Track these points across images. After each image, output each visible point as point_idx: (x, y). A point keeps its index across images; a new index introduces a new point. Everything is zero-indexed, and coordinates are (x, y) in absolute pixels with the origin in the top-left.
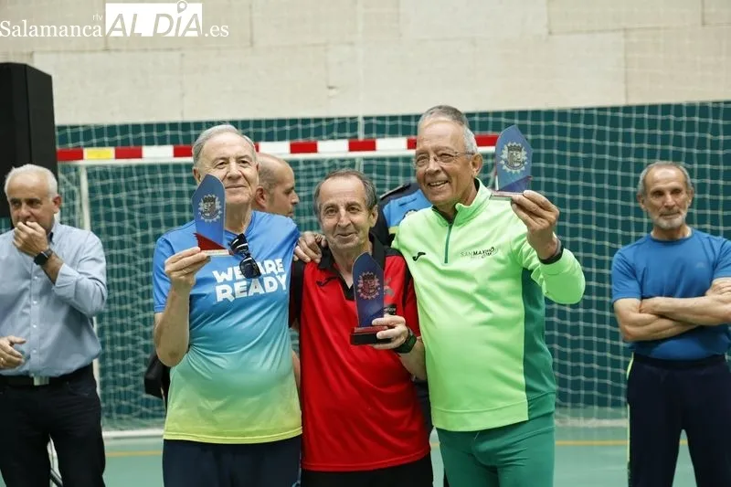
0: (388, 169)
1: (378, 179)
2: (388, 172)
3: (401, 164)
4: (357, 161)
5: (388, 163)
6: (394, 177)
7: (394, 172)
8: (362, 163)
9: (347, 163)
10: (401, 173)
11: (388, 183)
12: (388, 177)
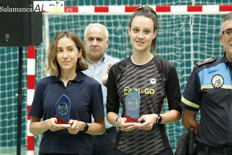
0: (207, 21)
1: (202, 26)
2: (207, 23)
3: (214, 18)
4: (191, 16)
5: (207, 18)
6: (211, 26)
7: (211, 23)
8: (194, 17)
9: (185, 17)
10: (214, 23)
11: (207, 28)
12: (207, 25)
